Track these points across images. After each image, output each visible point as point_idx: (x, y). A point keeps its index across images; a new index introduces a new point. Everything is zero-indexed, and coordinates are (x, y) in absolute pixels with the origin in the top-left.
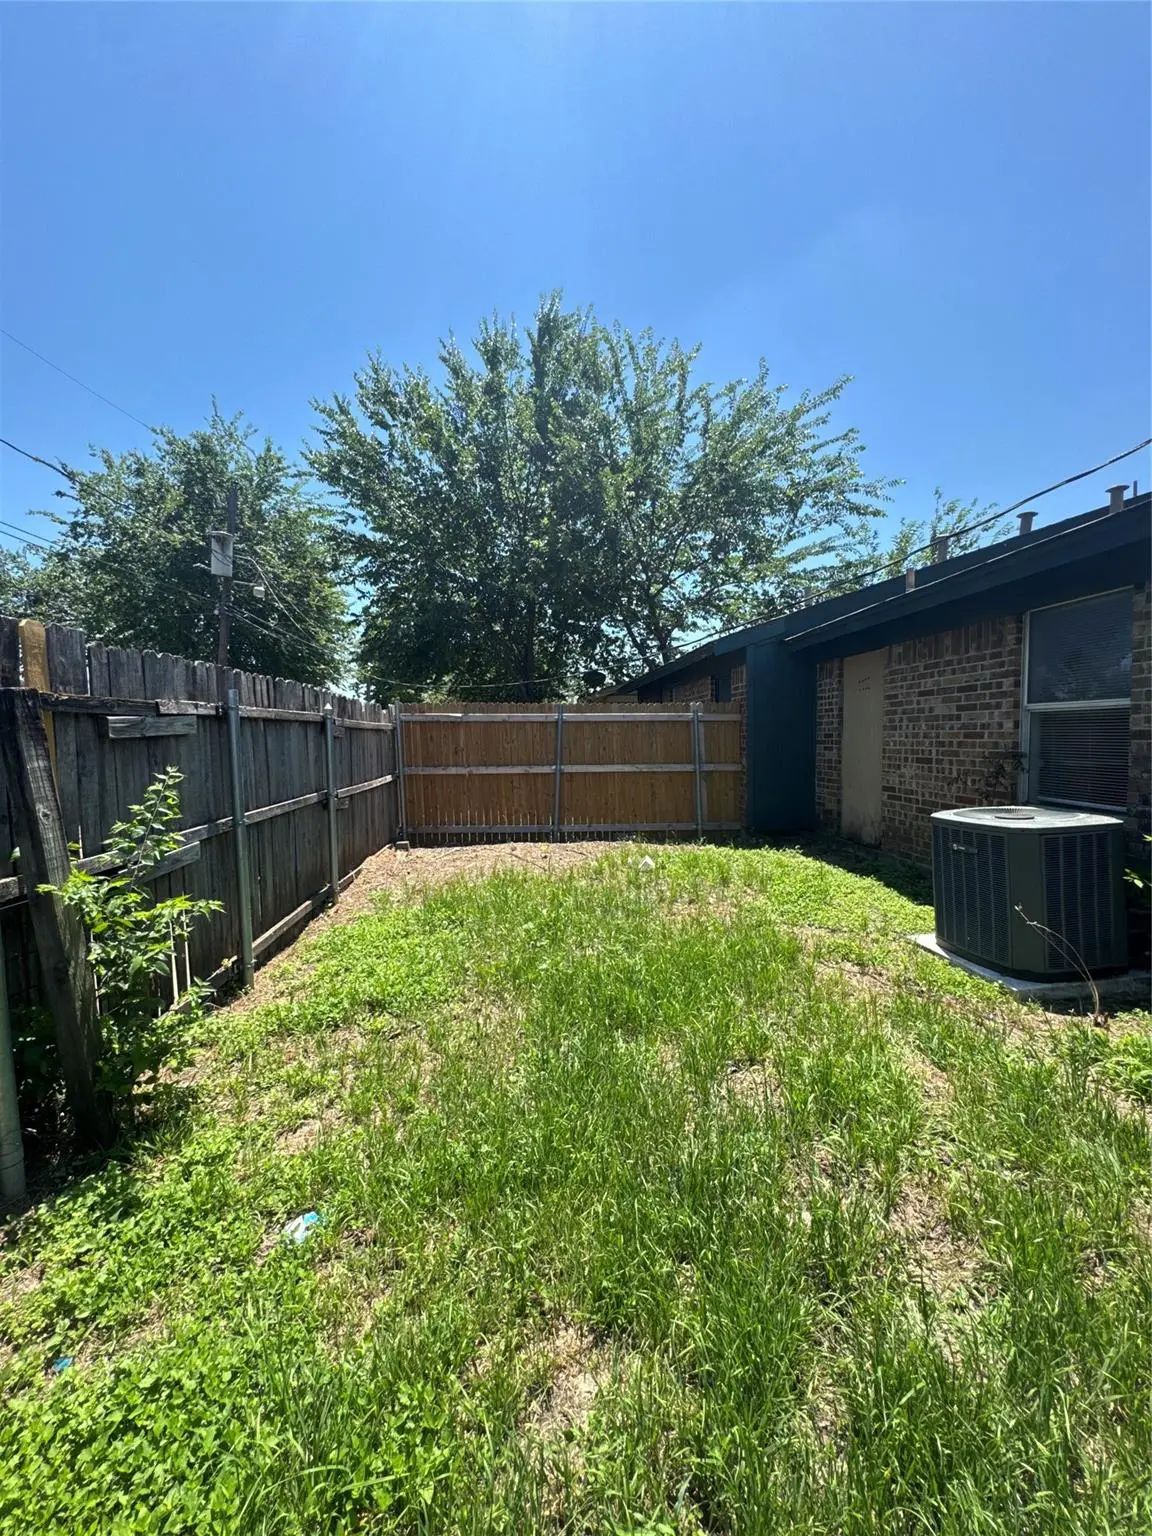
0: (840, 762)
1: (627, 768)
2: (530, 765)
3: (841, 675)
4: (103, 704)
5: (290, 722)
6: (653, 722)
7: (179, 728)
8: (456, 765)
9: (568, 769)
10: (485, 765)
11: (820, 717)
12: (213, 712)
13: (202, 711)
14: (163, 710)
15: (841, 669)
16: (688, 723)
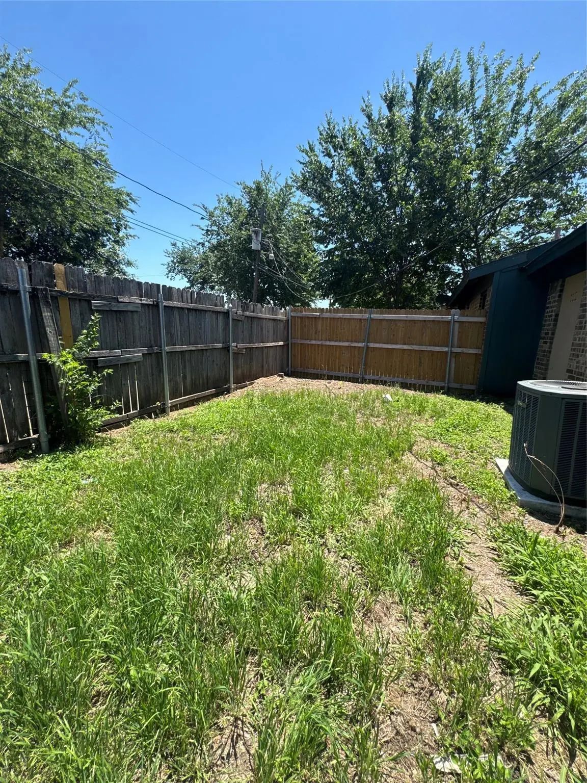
0: (550, 352)
1: (405, 347)
2: (352, 341)
3: (561, 291)
4: (90, 296)
5: (206, 311)
6: (425, 321)
7: (130, 308)
8: (315, 340)
9: (371, 345)
10: (330, 340)
11: (546, 321)
12: (151, 303)
13: (144, 302)
14: (120, 300)
15: (563, 286)
16: (449, 322)
